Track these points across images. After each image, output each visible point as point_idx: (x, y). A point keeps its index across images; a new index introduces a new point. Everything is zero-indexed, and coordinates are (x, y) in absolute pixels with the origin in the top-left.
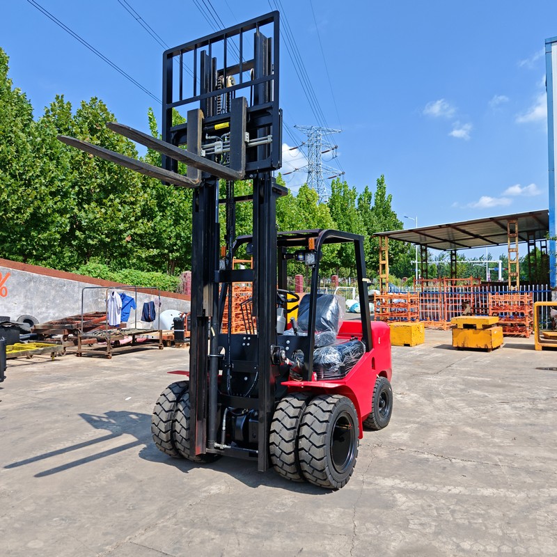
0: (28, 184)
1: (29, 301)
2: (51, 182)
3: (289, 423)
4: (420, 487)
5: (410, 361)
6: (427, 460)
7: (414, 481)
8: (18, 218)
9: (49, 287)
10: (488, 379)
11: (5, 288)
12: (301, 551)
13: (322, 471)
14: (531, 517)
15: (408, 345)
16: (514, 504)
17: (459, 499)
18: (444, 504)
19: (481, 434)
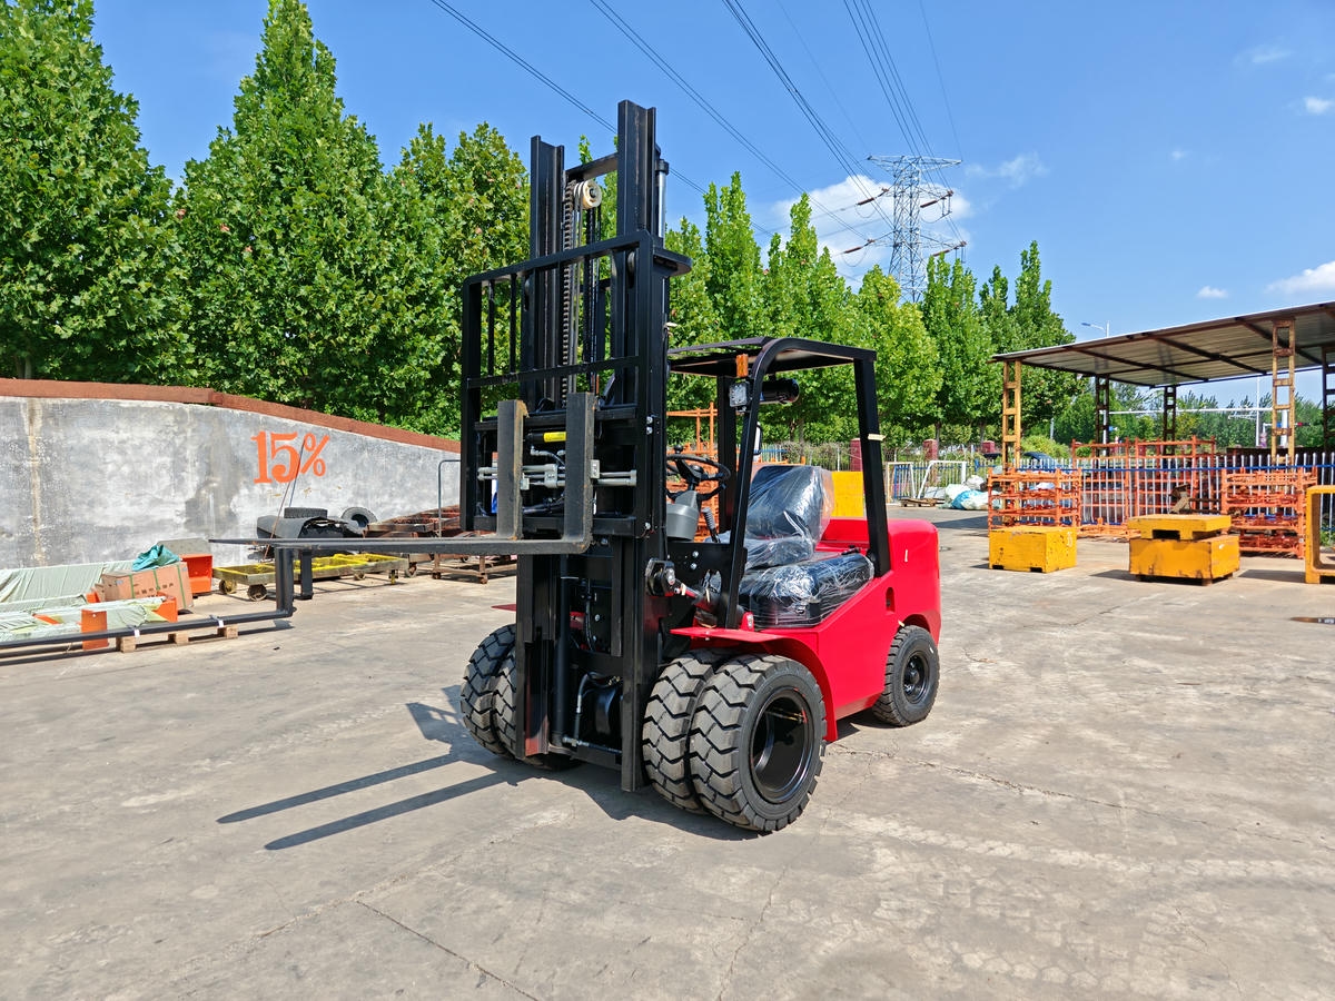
0: (370, 285)
1: (362, 484)
2: (410, 280)
3: (676, 704)
4: (933, 837)
5: (1029, 601)
6: (972, 788)
7: (925, 826)
8: (355, 344)
9: (394, 460)
10: (1178, 639)
11: (320, 460)
12: (644, 942)
13: (729, 797)
14: (1139, 915)
15: (1039, 570)
16: (1114, 886)
17: (1003, 868)
18: (967, 874)
19: (1110, 741)
